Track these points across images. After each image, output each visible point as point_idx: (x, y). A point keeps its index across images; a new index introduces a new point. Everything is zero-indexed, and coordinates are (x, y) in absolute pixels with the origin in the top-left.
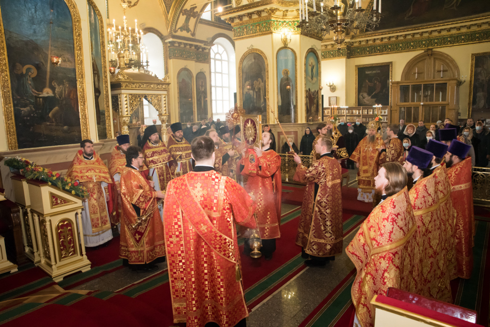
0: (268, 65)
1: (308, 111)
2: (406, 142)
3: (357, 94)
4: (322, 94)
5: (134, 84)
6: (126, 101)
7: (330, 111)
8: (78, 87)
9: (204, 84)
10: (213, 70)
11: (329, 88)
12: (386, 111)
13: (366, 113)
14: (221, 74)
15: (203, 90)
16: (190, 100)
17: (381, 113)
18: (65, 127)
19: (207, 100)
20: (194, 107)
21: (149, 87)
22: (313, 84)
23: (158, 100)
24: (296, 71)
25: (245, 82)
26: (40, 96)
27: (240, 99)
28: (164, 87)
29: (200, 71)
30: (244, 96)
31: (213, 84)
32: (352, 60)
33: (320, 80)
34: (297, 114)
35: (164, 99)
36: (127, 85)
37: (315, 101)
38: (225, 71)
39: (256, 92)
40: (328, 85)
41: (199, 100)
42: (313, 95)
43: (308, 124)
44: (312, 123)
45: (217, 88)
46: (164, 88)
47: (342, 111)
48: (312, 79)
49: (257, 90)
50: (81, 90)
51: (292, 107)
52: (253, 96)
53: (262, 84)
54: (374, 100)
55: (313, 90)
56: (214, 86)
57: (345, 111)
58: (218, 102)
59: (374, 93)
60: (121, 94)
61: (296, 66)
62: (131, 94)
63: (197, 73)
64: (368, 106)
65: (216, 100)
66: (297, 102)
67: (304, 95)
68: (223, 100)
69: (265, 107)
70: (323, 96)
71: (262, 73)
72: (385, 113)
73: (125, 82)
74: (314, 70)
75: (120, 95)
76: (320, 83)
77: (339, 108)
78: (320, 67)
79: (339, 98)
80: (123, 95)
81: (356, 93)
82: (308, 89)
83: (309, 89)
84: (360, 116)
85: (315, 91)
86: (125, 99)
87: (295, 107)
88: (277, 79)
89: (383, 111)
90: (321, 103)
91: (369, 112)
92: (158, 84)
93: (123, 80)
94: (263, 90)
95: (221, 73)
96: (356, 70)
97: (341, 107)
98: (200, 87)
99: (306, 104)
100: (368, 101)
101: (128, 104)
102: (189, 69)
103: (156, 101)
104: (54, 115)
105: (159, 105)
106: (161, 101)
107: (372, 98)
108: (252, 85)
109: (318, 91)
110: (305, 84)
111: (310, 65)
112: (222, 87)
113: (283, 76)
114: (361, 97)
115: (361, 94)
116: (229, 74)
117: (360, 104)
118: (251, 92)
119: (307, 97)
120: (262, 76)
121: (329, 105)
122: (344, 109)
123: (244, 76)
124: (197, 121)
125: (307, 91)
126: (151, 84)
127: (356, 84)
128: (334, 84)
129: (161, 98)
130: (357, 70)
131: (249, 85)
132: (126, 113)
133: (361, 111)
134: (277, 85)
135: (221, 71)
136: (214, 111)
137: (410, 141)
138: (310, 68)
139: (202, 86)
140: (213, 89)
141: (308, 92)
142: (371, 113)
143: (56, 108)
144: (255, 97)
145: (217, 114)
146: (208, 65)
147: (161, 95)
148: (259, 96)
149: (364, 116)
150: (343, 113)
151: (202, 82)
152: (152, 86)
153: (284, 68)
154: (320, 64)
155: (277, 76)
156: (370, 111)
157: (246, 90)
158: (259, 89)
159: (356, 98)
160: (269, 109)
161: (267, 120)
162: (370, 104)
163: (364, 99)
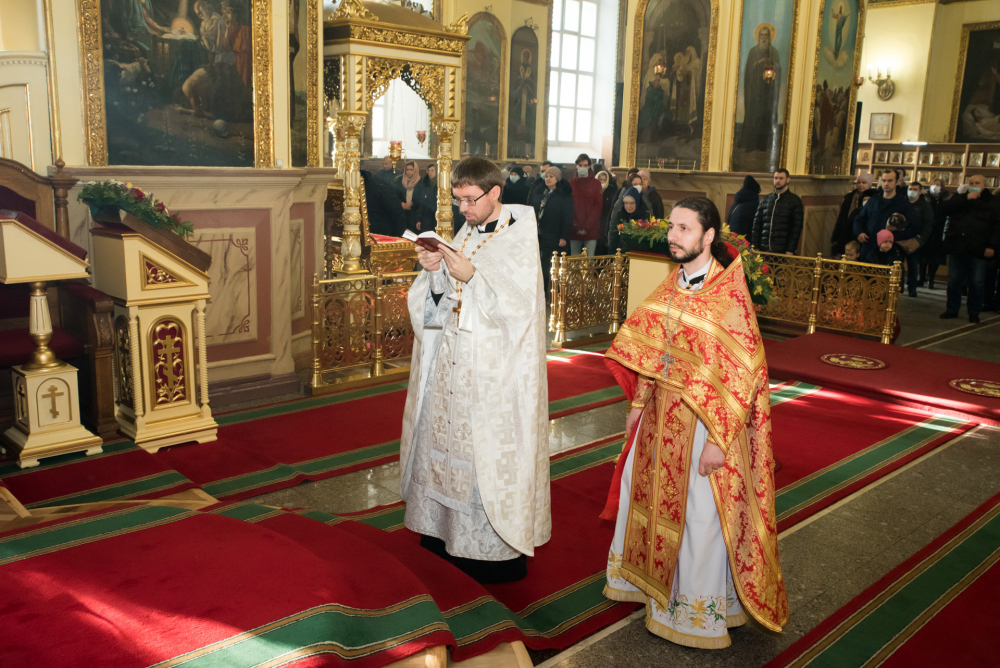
0: (717, 10)
1: (815, 143)
3: (958, 107)
4: (859, 99)
5: (381, 31)
6: (360, 72)
7: (871, 152)
8: (255, 23)
9: (530, 60)
10: (556, 25)
11: (876, 87)
13: (980, 162)
14: (575, 38)
15: (527, 75)
16: (493, 99)
18: (218, 123)
19: (535, 104)
20: (502, 119)
21: (417, 42)
22: (839, 69)
23: (437, 81)
24: (794, 29)
25: (651, 56)
26: (165, 36)
27: (633, 102)
28: (453, 44)
29: (523, 24)
30: (644, 95)
31: (554, 63)
32: (955, 7)
33: (858, 59)
34: (785, 150)
35: (451, 78)
36: (364, 32)
37: (838, 117)
38: (589, 28)
39: (678, 83)
40: (875, 78)
41: (515, 102)
42: (834, 100)
43: (811, 178)
44: (823, 177)
45: (563, 74)
46: (453, 50)
47: (907, 154)
48: (836, 54)
49: (679, 79)
50: (261, 32)
51: (775, 131)
52: (668, 93)
53: (697, 62)
55: (834, 87)
56: (556, 69)
57: (915, 155)
58: (562, 110)
60: (349, 54)
61: (795, 14)
62: (373, 58)
63: (515, 28)
65: (558, 107)
66: (787, 117)
67: (809, 98)
68: (575, 108)
69: (699, 125)
70: (860, 105)
71: (700, 30)
73: (359, 24)
74: (845, 30)
75: (344, 56)
76: (857, 68)
77: (901, 145)
78: (862, 23)
79: (901, 117)
80: (352, 58)
81: (954, 106)
82: (821, 83)
83: (825, 83)
84: (961, 170)
85: (841, 90)
86: (358, 68)
87: (783, 129)
88: (740, 51)
90: (853, 123)
91: (988, 162)
92: (441, 37)
93: (357, 18)
94: (699, 78)
95: (578, 34)
96: (963, 39)
97: (905, 143)
98: (522, 68)
99: (813, 124)
100: (988, 129)
101: (364, 81)
102: (497, 16)
103: (432, 82)
104: (194, 89)
105: (438, 91)
106: (443, 81)
108: (669, 63)
109: (848, 91)
110: (816, 68)
111: (835, 16)
112: (577, 72)
113: (756, 44)
114: (970, 116)
115: (970, 107)
116: (596, 39)
118: (665, 82)
119: (816, 104)
120: (699, 41)
121: (870, 138)
122: (912, 149)
123: (650, 39)
124: (505, 158)
125: (817, 88)
126: (424, 34)
127: (958, 79)
128: (892, 78)
129: (444, 75)
130: (968, 39)
131: (660, 62)
132: (358, 105)
133: (964, 156)
134: (739, 67)
135: (576, 30)
136: (551, 137)
138: (833, 23)
139: (526, 66)
140: (554, 75)
141: (821, 90)
143: (200, 72)
144: (674, 96)
145: (559, 144)
146: (546, 9)
147: (444, 66)
148: (684, 98)
150: (910, 160)
151: (527, 55)
152: (425, 40)
153: (761, 21)
154: (863, 14)
155: (740, 43)
157: (650, 78)
158: (688, 77)
159: (952, 119)
160: (709, 130)
161: (702, 159)
162: (994, 138)
163: (977, 124)
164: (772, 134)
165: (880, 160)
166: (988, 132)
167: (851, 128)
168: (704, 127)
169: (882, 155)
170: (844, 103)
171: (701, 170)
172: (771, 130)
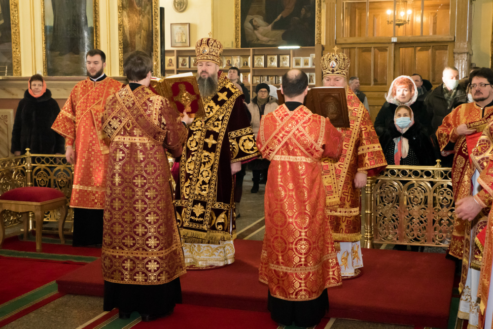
2: (405, 115)
3: (239, 17)
4: (161, 5)
7: (174, 58)
12: (310, 59)
13: (262, 64)
17: (298, 64)
42: (139, 4)
51: (86, 34)
54: (280, 33)
59: (279, 17)
64: (267, 49)
66: (96, 21)
70: (162, 10)
72: (306, 64)
79: (196, 26)
84: (248, 71)
87: (94, 32)
89: (302, 60)
90: (158, 27)
91: (269, 64)
100: (264, 36)
107: (274, 28)
114: (250, 25)
115: (249, 18)
117: (246, 41)
119: (123, 7)
121: (172, 46)
133: (250, 59)
137: (412, 113)
142: (275, 64)
149: (257, 72)
156: (272, 61)
159: (236, 28)
160: (18, 33)
161: (14, 64)
162: (270, 43)
163: (256, 32)
164: (83, 38)
165: (182, 65)
166: (265, 39)
167: (157, 32)
168: (13, 31)
169: (184, 60)
170: (148, 8)
171: (15, 76)
172: (82, 33)
